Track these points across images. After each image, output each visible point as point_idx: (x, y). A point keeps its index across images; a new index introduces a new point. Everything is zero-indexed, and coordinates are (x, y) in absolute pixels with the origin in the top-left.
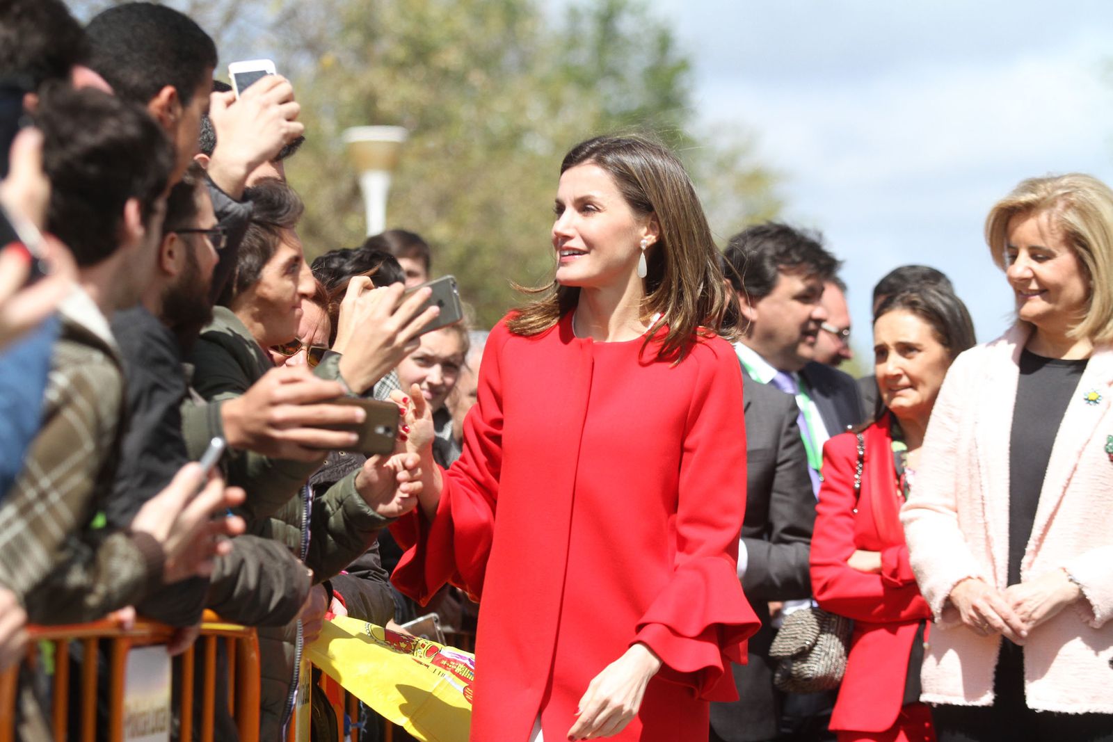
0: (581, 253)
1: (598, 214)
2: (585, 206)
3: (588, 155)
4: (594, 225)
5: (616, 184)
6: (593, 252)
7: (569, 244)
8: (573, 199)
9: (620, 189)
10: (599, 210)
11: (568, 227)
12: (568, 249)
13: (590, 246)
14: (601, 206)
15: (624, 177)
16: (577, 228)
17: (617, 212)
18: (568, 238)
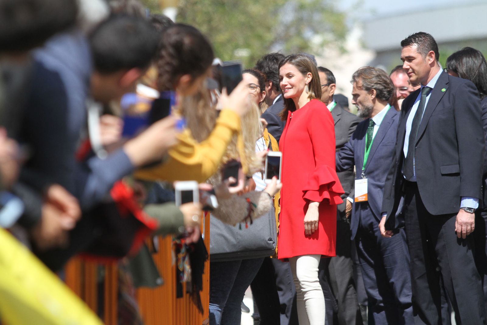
0: (290, 88)
1: (293, 77)
2: (289, 76)
3: (286, 61)
4: (293, 80)
5: (296, 68)
6: (294, 88)
7: (287, 87)
8: (285, 74)
9: (298, 69)
10: (293, 76)
11: (285, 82)
12: (287, 88)
13: (293, 86)
15: (298, 65)
16: (288, 82)
17: (298, 75)
18: (286, 85)
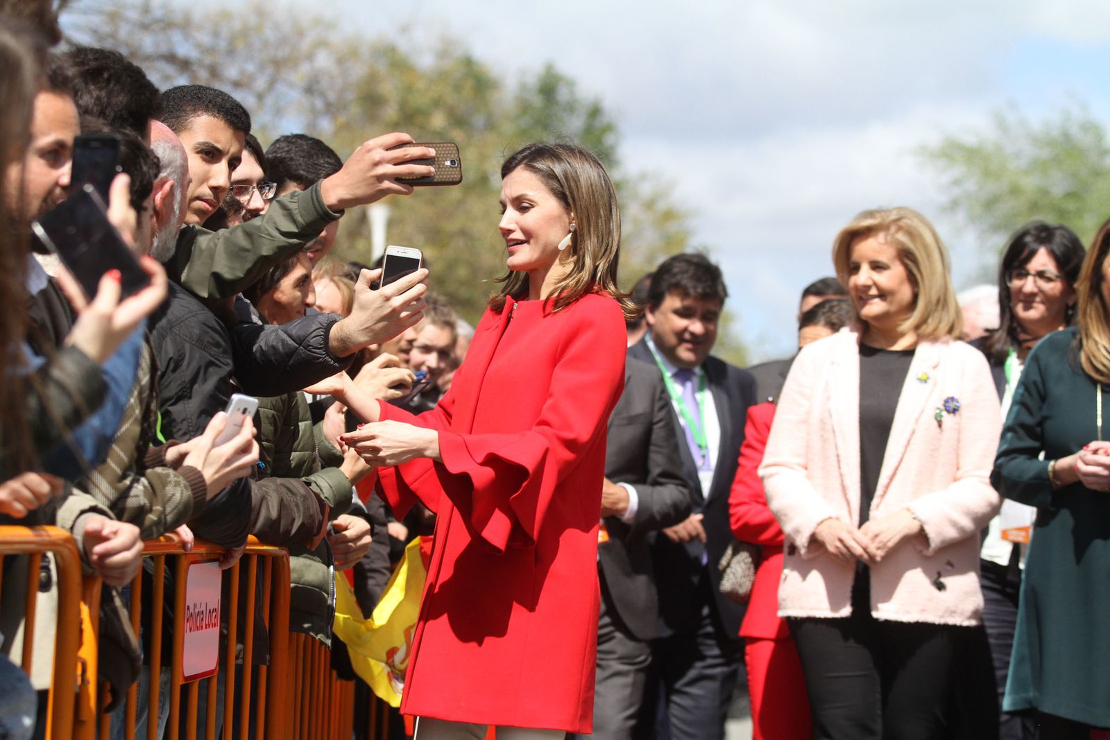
0: (521, 242)
1: (532, 210)
2: (522, 204)
4: (530, 219)
5: (542, 182)
6: (532, 241)
7: (512, 236)
8: (510, 197)
9: (547, 184)
10: (533, 206)
11: (510, 223)
12: (512, 240)
13: (529, 236)
14: (533, 201)
16: (517, 223)
17: (547, 205)
18: (510, 231)
